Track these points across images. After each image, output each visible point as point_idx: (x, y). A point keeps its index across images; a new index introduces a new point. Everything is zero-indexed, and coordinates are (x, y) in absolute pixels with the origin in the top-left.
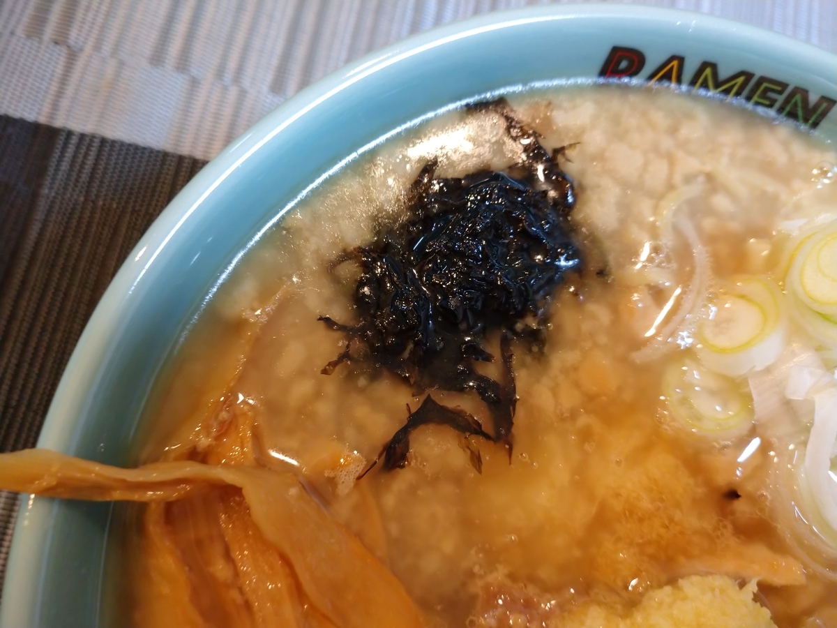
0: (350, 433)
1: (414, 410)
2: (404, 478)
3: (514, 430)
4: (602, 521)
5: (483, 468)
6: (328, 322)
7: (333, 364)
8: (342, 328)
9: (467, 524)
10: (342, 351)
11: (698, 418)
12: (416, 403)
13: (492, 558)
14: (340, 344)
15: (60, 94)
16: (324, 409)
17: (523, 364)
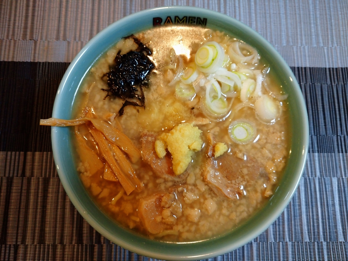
0: (112, 110)
1: (123, 103)
2: (124, 117)
3: (145, 104)
4: (166, 118)
5: (140, 112)
6: (103, 90)
7: (106, 97)
8: (106, 90)
9: (138, 123)
10: (107, 95)
11: (183, 94)
12: (124, 102)
13: (144, 128)
14: (106, 93)
15: (35, 53)
16: (106, 107)
17: (145, 90)
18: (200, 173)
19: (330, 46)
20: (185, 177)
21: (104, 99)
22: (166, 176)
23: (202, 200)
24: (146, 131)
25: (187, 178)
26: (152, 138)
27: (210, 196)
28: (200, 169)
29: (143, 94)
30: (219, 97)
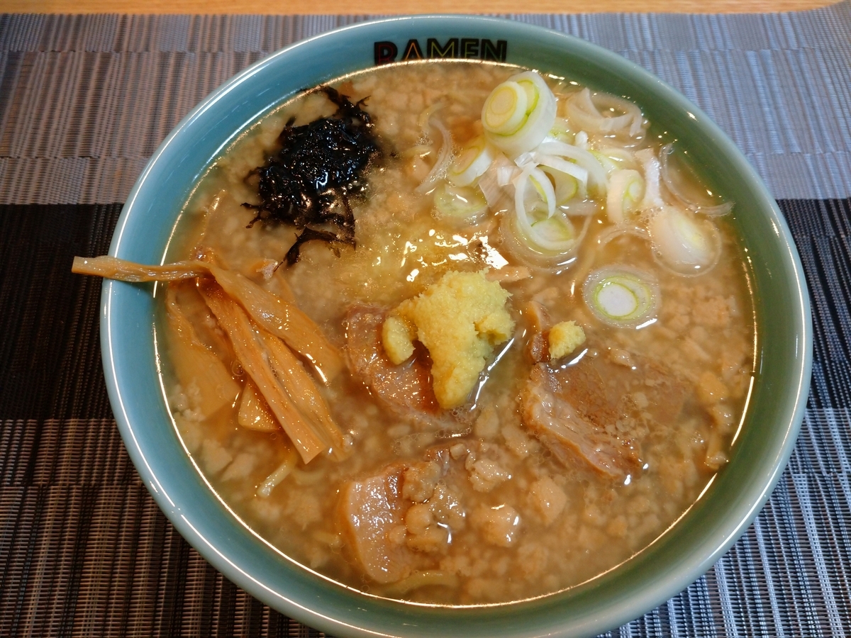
1: (299, 235)
2: (300, 268)
3: (355, 236)
5: (341, 256)
6: (246, 205)
7: (252, 222)
8: (254, 207)
9: (336, 282)
10: (256, 216)
11: (455, 210)
12: (299, 233)
13: (352, 294)
14: (254, 213)
16: (253, 245)
17: (356, 205)
18: (513, 405)
19: (819, 150)
20: (471, 418)
21: (248, 227)
22: (416, 416)
23: (522, 483)
24: (358, 302)
25: (474, 421)
26: (375, 316)
27: (544, 471)
28: (509, 396)
29: (351, 212)
30: (551, 214)
